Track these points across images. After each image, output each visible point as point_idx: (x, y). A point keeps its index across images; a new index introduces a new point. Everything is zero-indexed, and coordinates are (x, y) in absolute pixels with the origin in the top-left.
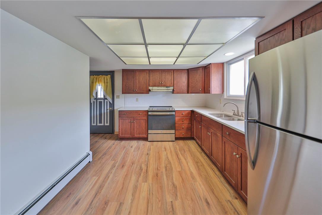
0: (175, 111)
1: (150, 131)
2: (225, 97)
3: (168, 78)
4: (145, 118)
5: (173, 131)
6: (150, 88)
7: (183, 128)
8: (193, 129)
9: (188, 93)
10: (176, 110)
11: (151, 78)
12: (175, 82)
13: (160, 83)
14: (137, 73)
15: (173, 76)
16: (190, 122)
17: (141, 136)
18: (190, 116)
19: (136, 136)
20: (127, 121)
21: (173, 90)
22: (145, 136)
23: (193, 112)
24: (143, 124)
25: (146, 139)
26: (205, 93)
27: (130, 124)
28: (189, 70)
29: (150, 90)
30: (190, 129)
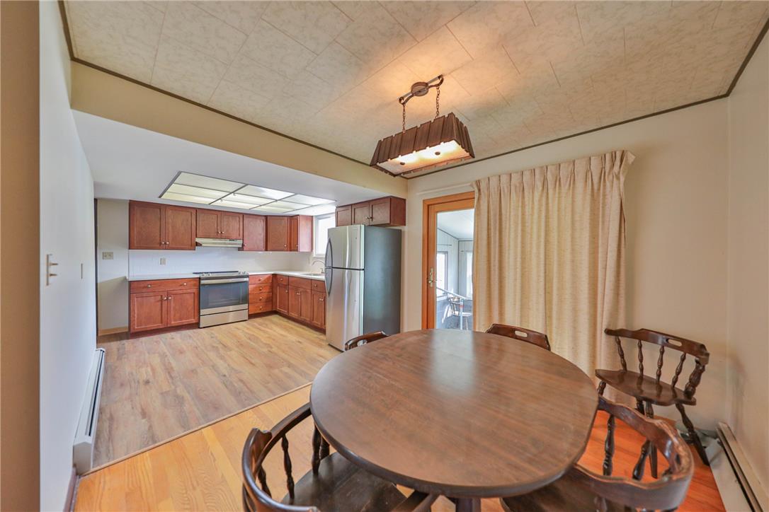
0: (248, 276)
1: (203, 312)
2: (314, 256)
3: (234, 225)
4: (195, 290)
5: (245, 306)
6: (198, 240)
7: (260, 300)
8: (274, 300)
9: (266, 250)
10: (250, 274)
11: (200, 223)
12: (246, 234)
13: (218, 233)
14: (170, 212)
15: (241, 223)
16: (270, 290)
17: (185, 322)
18: (271, 281)
19: (173, 323)
20: (152, 300)
21: (243, 245)
22: (193, 321)
23: (275, 276)
24: (190, 301)
25: (197, 325)
26: (291, 251)
27: (159, 303)
28: (269, 218)
29: (197, 244)
30: (271, 300)
